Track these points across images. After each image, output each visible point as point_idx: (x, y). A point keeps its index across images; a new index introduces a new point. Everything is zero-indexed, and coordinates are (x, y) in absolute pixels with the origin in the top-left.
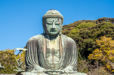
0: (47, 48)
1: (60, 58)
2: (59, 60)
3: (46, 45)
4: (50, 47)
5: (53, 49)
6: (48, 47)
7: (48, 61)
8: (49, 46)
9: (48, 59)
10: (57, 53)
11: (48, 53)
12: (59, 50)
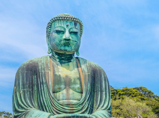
0: (55, 75)
1: (82, 93)
2: (80, 97)
3: (54, 70)
4: (60, 73)
5: (67, 76)
6: (57, 73)
7: (58, 98)
8: (58, 71)
9: (58, 94)
10: (75, 83)
11: (58, 84)
12: (80, 79)
